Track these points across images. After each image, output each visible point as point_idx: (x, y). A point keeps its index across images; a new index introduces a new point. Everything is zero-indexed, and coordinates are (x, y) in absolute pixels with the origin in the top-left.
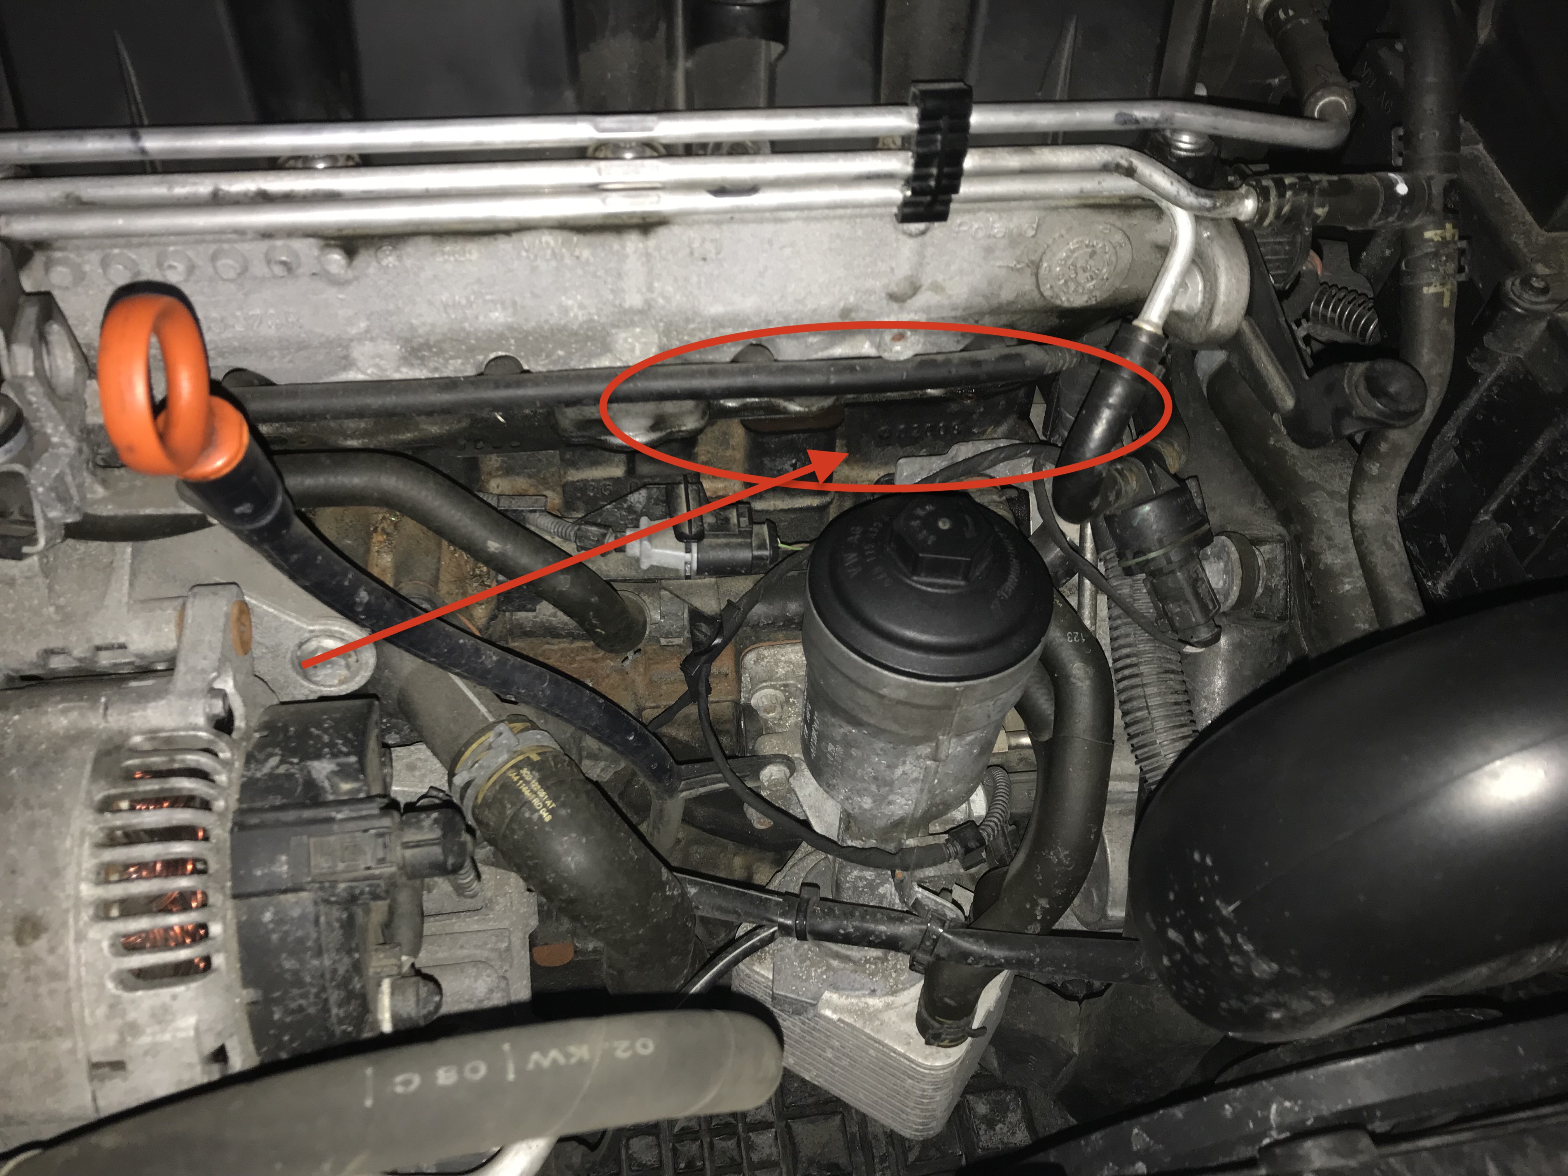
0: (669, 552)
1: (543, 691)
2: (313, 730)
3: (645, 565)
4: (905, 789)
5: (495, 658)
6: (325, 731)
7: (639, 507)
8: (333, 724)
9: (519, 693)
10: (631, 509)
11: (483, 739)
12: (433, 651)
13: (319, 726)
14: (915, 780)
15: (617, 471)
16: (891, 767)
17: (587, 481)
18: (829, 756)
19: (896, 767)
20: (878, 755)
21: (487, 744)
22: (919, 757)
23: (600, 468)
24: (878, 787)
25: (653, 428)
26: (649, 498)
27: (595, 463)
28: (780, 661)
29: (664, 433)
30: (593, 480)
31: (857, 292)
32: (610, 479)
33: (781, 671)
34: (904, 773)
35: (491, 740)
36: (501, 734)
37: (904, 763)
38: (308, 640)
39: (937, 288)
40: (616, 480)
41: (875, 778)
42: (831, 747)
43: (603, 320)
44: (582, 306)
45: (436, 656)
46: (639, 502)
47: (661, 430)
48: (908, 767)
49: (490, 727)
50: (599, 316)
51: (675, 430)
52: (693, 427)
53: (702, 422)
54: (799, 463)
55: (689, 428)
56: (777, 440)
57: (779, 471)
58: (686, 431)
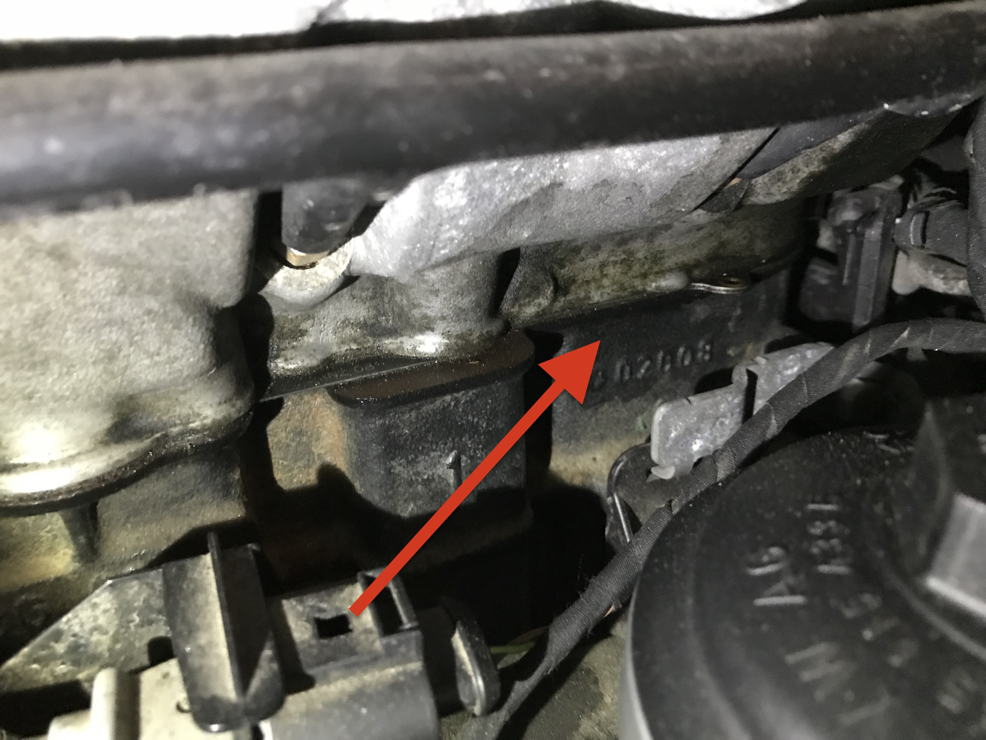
29: (141, 445)
47: (132, 436)
51: (175, 430)
52: (219, 417)
53: (239, 403)
54: (464, 458)
55: (208, 421)
56: (414, 414)
57: (427, 482)
58: (204, 428)
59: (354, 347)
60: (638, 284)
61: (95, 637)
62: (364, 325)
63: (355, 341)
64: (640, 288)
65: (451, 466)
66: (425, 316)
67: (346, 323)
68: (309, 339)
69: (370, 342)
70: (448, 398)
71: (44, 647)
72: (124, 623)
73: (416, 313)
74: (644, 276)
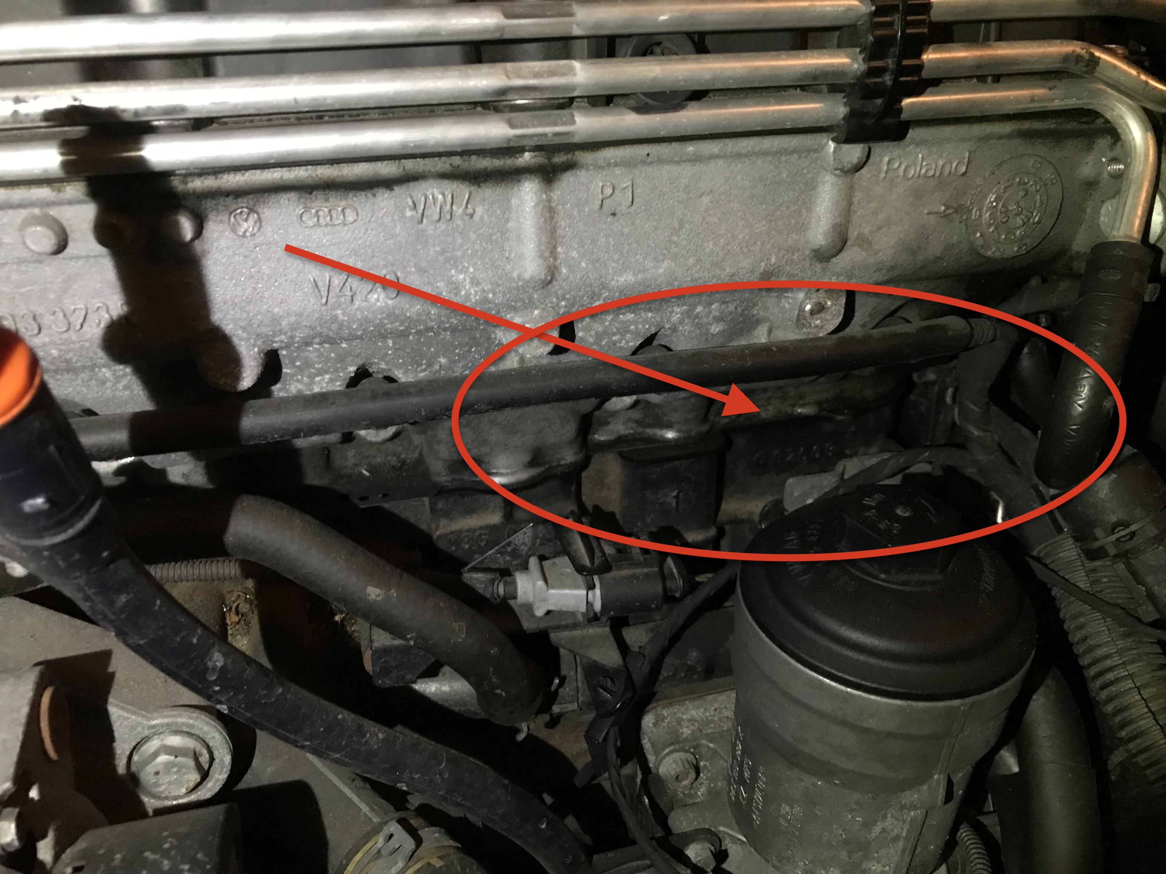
0: (567, 591)
1: (440, 774)
2: (147, 854)
3: (540, 612)
4: (883, 852)
5: (381, 736)
6: (166, 854)
7: (524, 549)
8: (175, 842)
9: (413, 779)
10: (515, 553)
11: (369, 845)
12: (307, 731)
13: (157, 848)
14: (896, 839)
15: (495, 518)
16: (867, 825)
17: (461, 531)
18: (782, 821)
19: (874, 823)
20: (851, 810)
21: (374, 850)
22: (903, 807)
23: (475, 516)
24: (850, 853)
25: (532, 463)
26: (535, 537)
27: (469, 512)
28: (683, 720)
29: (542, 469)
30: (468, 530)
31: (779, 250)
32: (487, 527)
33: (686, 732)
34: (884, 830)
35: (380, 845)
36: (391, 836)
37: (885, 817)
38: (146, 739)
39: (864, 242)
40: (493, 528)
41: (846, 842)
42: (785, 808)
43: (499, 300)
44: (475, 282)
45: (311, 737)
46: (524, 543)
47: (538, 465)
48: (889, 822)
49: (376, 830)
50: (494, 294)
51: (554, 464)
52: (573, 460)
53: (581, 455)
54: (681, 494)
55: (568, 462)
56: (659, 469)
57: (662, 504)
58: (566, 464)
59: (632, 432)
60: (789, 410)
61: (522, 547)
62: (637, 422)
63: (632, 429)
64: (790, 412)
65: (675, 497)
66: (669, 421)
67: (629, 420)
68: (611, 426)
69: (640, 429)
70: (677, 462)
71: (503, 547)
72: (534, 543)
73: (665, 419)
74: (793, 406)
